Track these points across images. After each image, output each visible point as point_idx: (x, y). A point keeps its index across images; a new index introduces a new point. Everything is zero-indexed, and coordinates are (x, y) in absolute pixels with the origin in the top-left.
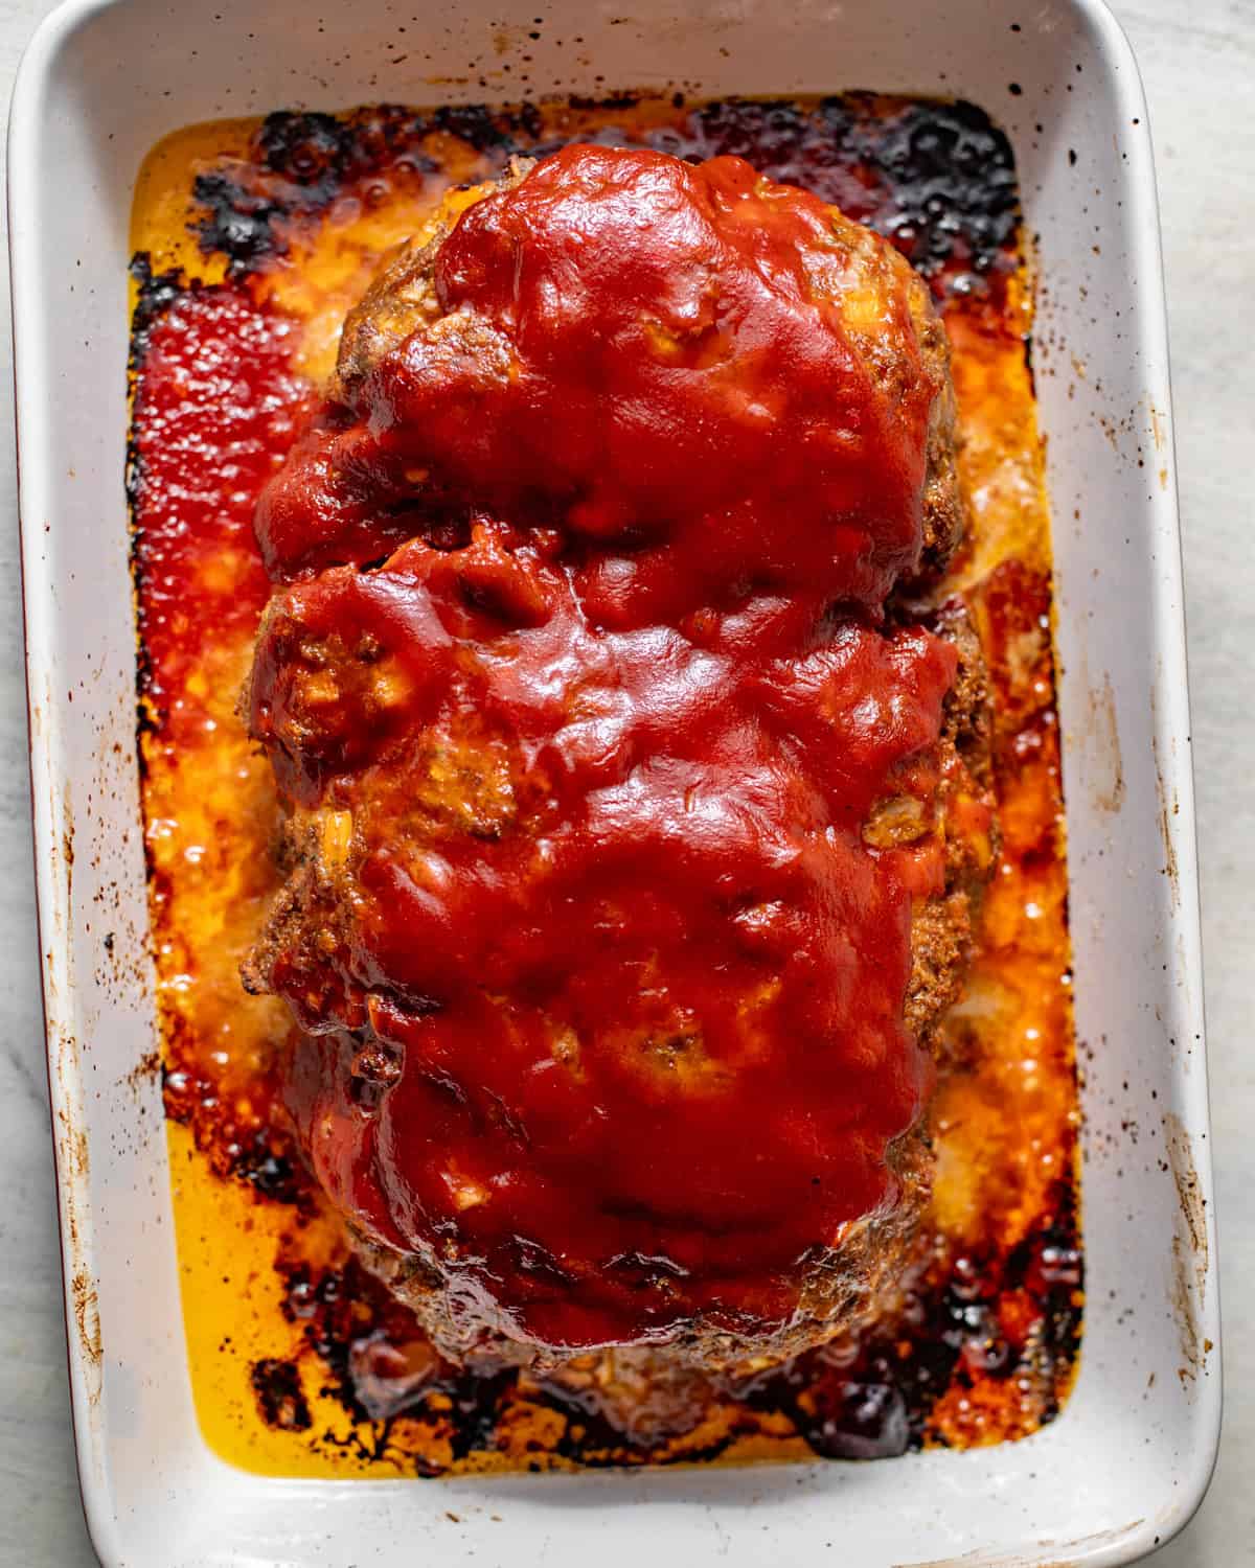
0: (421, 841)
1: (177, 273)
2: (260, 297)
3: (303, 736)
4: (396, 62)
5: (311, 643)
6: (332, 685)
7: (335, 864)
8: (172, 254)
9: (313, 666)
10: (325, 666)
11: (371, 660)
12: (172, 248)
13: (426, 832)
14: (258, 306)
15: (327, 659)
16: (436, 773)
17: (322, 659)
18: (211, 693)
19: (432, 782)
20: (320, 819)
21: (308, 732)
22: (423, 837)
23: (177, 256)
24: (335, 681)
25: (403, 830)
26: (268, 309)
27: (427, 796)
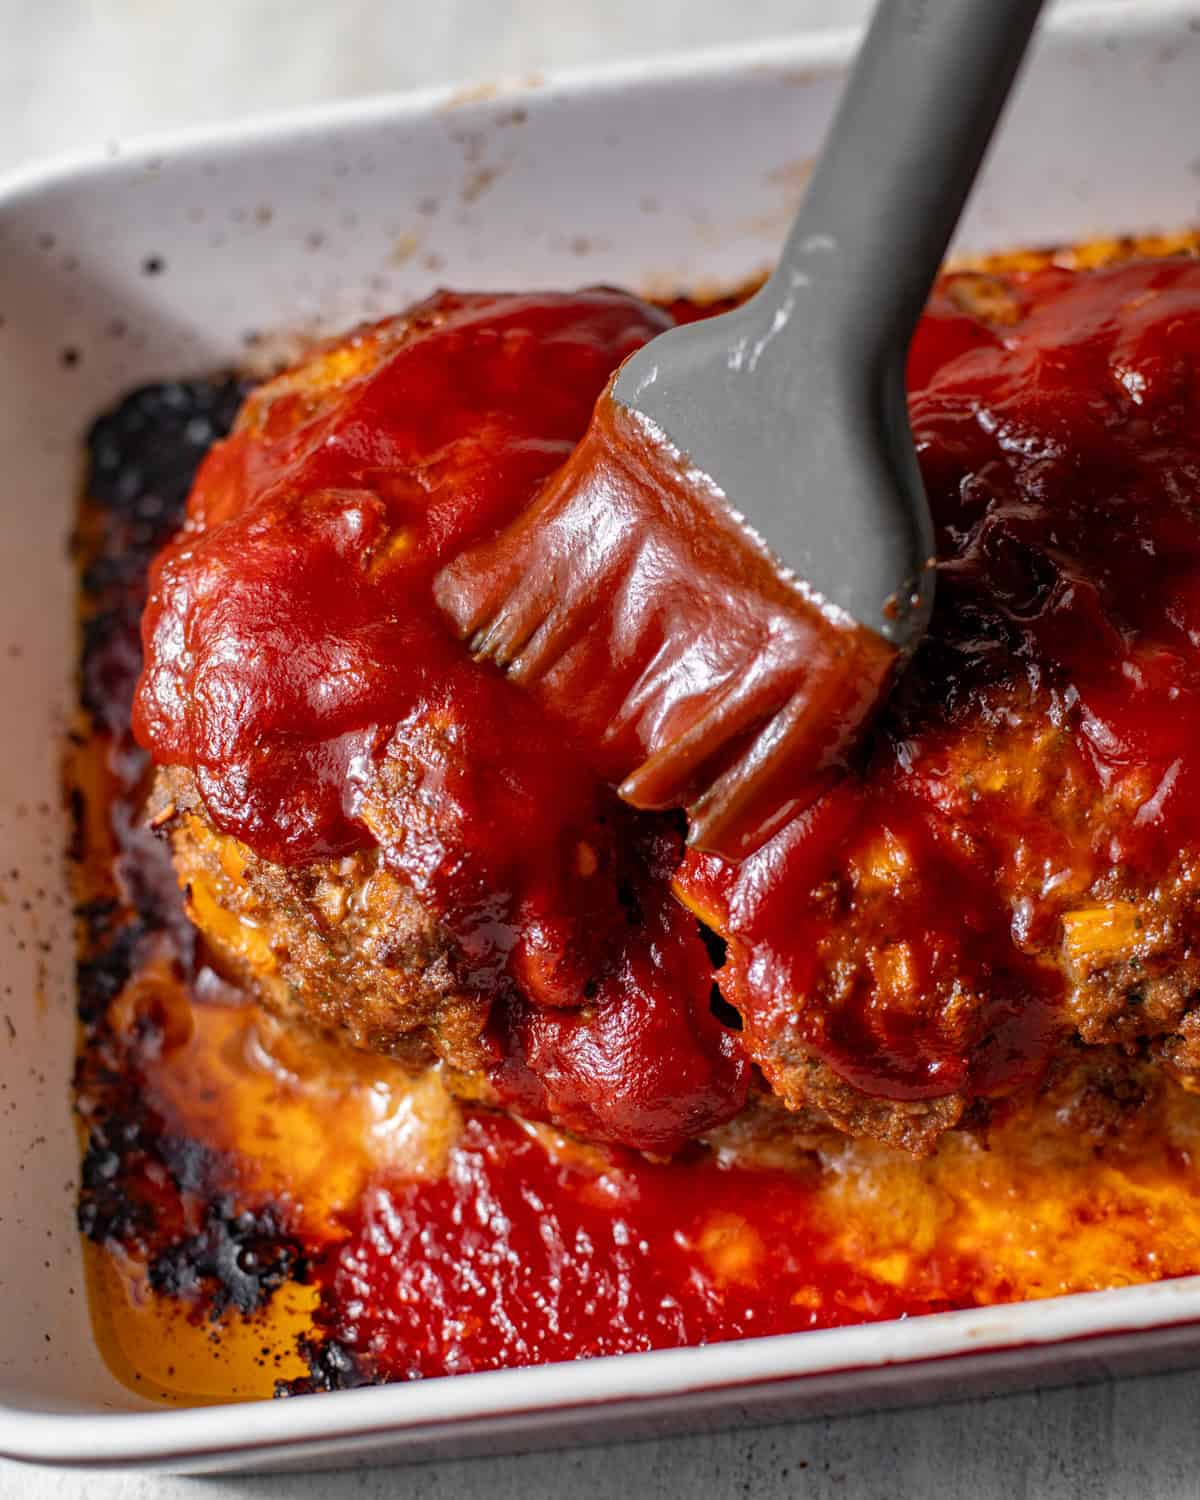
0: (1092, 796)
1: (304, 1345)
2: (334, 1231)
3: (963, 992)
4: (13, 1033)
5: (831, 984)
6: (888, 953)
7: (1140, 924)
8: (278, 1358)
9: (863, 981)
10: (863, 963)
11: (847, 893)
12: (269, 1360)
13: (1079, 793)
14: (349, 1233)
15: (851, 960)
16: (998, 783)
17: (854, 967)
18: (902, 1246)
19: (1009, 789)
20: (1077, 963)
21: (957, 987)
22: (1087, 794)
23: (280, 1350)
24: (882, 949)
25: (1081, 827)
26: (354, 1220)
27: (1031, 793)
